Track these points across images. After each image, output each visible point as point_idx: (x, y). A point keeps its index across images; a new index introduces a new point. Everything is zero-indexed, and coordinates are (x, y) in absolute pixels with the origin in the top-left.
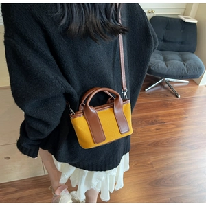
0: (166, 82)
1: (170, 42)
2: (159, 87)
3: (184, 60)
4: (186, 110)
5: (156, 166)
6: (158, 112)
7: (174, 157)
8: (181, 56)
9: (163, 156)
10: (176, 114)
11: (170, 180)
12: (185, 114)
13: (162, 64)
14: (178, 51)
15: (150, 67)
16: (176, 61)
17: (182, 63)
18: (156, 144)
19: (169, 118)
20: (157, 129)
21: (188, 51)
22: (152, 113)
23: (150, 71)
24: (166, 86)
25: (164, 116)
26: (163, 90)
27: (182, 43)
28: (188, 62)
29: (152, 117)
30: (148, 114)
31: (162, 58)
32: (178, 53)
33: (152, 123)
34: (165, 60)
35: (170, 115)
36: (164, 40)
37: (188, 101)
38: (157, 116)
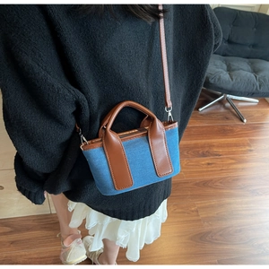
0: (228, 100)
1: (236, 44)
2: (218, 106)
3: (255, 71)
4: (252, 141)
5: (202, 215)
6: (213, 141)
7: (230, 204)
8: (252, 64)
9: (214, 202)
10: (236, 145)
11: (221, 235)
12: (250, 146)
13: (225, 76)
14: (248, 58)
15: (207, 78)
16: (244, 71)
17: (252, 75)
18: (205, 184)
19: (226, 150)
20: (209, 164)
21: (261, 58)
22: (204, 141)
23: (207, 84)
24: (228, 105)
25: (220, 146)
26: (222, 110)
27: (254, 46)
28: (261, 74)
29: (203, 147)
30: (199, 141)
31: (225, 67)
32: (247, 60)
33: (204, 155)
34: (229, 70)
35: (229, 145)
36: (229, 42)
37: (255, 128)
38: (211, 146)
